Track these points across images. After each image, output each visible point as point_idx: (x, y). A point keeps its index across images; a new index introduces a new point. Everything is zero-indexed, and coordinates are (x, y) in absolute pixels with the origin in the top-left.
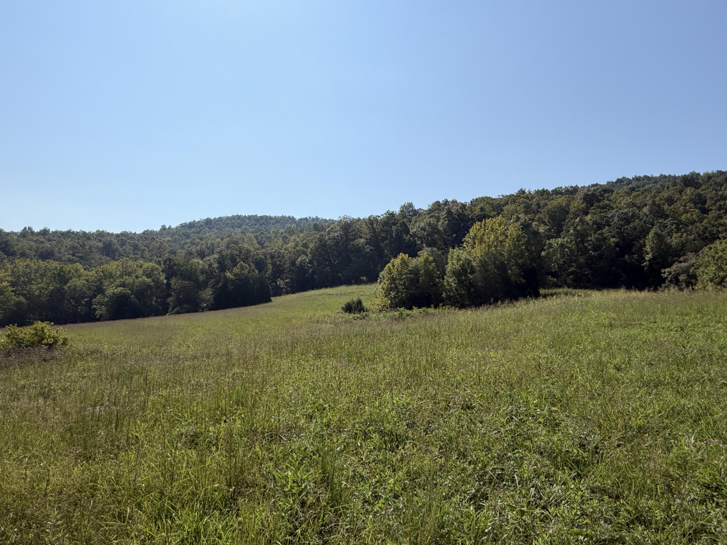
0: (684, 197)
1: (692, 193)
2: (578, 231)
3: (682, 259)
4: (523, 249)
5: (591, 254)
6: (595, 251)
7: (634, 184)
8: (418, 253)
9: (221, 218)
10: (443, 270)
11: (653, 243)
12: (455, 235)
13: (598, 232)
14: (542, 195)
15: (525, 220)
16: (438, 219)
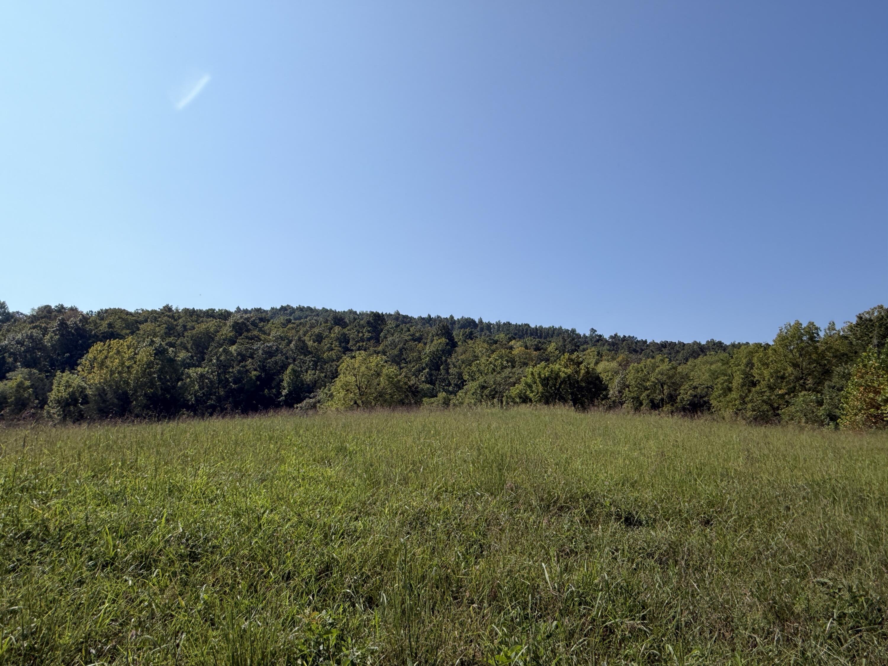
0: (332, 335)
1: (339, 332)
2: (221, 361)
3: (312, 395)
4: (155, 378)
5: (231, 386)
6: (235, 383)
7: (297, 313)
8: (7, 375)
10: (43, 399)
11: (290, 378)
12: (67, 355)
13: (242, 364)
14: (191, 316)
15: (161, 344)
16: (45, 331)
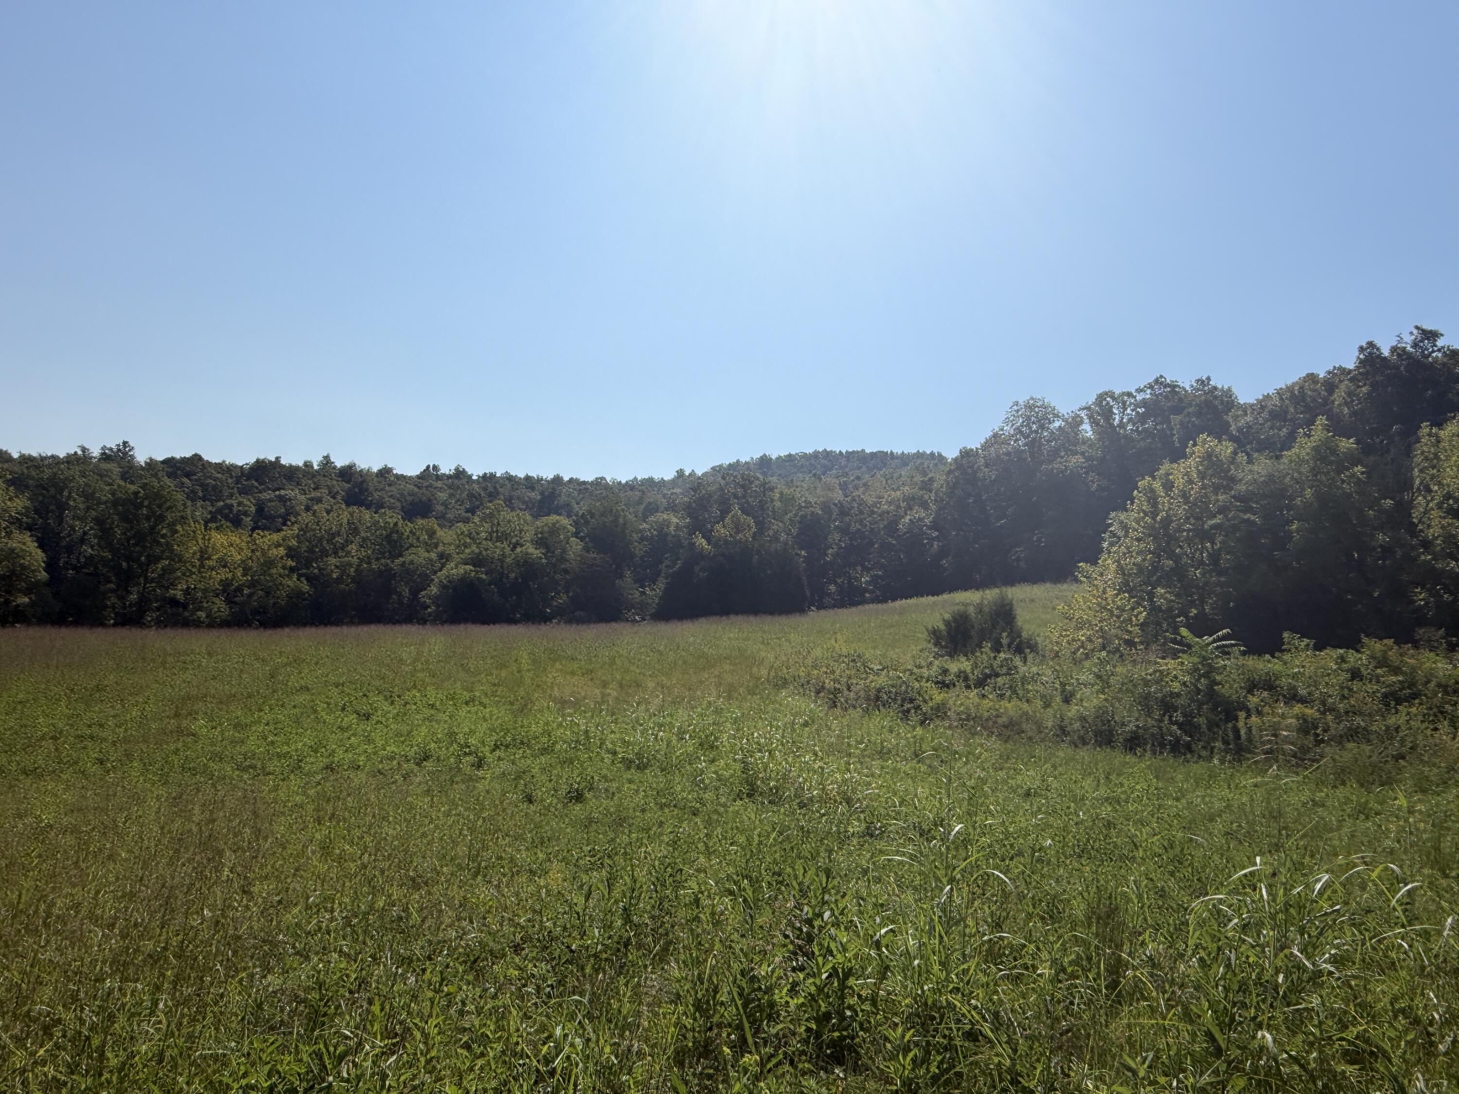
9: (790, 455)
